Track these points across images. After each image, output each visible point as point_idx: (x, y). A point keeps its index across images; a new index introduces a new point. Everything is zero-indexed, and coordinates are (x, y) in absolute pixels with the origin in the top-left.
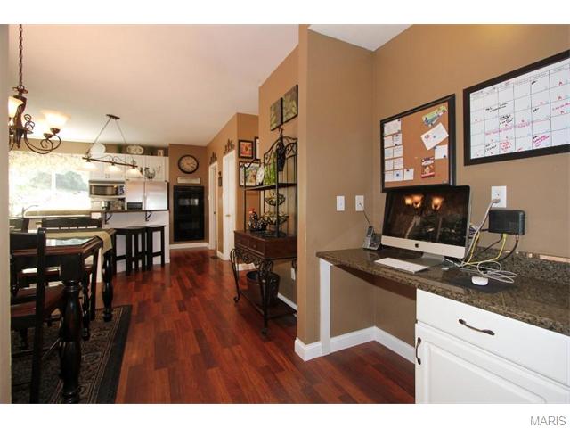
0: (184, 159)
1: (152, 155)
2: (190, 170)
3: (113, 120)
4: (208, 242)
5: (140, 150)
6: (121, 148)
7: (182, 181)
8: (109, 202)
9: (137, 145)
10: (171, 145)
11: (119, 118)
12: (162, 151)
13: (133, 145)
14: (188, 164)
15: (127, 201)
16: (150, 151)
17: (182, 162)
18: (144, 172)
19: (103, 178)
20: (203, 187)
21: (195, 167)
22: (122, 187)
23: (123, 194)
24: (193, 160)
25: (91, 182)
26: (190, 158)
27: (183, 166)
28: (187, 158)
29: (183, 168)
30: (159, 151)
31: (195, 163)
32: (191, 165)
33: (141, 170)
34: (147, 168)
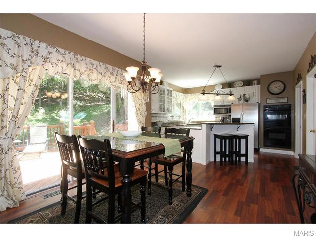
0: (272, 84)
1: (249, 85)
2: (278, 92)
3: (217, 68)
5: (241, 84)
6: (230, 85)
7: (271, 101)
8: (223, 117)
9: (239, 81)
10: (261, 75)
11: (221, 66)
12: (256, 82)
13: (237, 82)
14: (276, 88)
15: (232, 116)
16: (248, 83)
17: (270, 87)
18: (243, 98)
19: (220, 104)
20: (291, 105)
21: (283, 89)
22: (230, 108)
23: (230, 112)
24: (281, 84)
25: (215, 106)
26: (278, 83)
27: (272, 90)
28: (275, 83)
29: (272, 92)
30: (254, 82)
31: (283, 86)
32: (279, 88)
33: (241, 97)
34: (244, 95)
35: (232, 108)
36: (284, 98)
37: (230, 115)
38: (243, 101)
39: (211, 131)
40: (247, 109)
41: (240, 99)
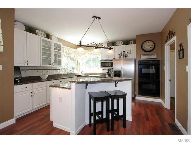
0: (145, 43)
1: (127, 44)
2: (149, 50)
4: (163, 98)
5: (122, 43)
6: (114, 43)
7: (144, 57)
8: (108, 70)
9: (120, 41)
10: (137, 36)
12: (132, 42)
13: (118, 41)
14: (148, 46)
16: (126, 42)
17: (144, 45)
18: (122, 54)
19: (106, 59)
20: (159, 60)
21: (153, 47)
22: (113, 62)
23: (113, 66)
24: (152, 43)
25: (101, 60)
26: (149, 42)
27: (145, 47)
28: (147, 42)
29: (145, 49)
30: (131, 42)
31: (153, 44)
32: (151, 46)
33: (121, 53)
34: (124, 51)
35: (114, 62)
36: (154, 54)
37: (113, 68)
38: (122, 57)
39: (86, 88)
40: (126, 64)
41: (120, 55)
